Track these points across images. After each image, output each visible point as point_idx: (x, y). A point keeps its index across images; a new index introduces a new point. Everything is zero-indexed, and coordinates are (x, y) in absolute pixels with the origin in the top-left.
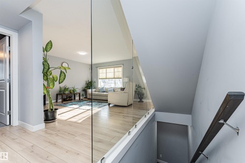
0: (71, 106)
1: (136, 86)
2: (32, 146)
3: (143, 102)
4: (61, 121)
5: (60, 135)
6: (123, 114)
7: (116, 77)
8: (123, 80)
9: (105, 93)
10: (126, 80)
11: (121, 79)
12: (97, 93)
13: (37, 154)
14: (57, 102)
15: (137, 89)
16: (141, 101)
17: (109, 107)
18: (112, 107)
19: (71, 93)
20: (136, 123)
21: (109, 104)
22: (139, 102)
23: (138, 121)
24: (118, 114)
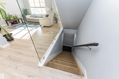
0: (19, 28)
1: (54, 14)
2: (9, 56)
3: (58, 23)
4: (17, 40)
5: (20, 48)
6: (49, 32)
7: (41, 6)
8: (46, 9)
9: (37, 18)
10: (48, 9)
11: (45, 8)
12: (32, 18)
13: (14, 60)
14: (8, 25)
15: (54, 16)
16: (57, 23)
17: (41, 27)
18: (42, 27)
19: (15, 19)
20: (55, 37)
21: (41, 26)
22: (56, 23)
23: (56, 35)
24: (46, 32)
